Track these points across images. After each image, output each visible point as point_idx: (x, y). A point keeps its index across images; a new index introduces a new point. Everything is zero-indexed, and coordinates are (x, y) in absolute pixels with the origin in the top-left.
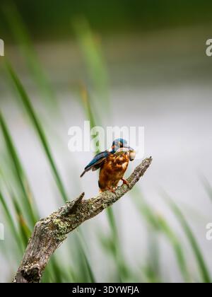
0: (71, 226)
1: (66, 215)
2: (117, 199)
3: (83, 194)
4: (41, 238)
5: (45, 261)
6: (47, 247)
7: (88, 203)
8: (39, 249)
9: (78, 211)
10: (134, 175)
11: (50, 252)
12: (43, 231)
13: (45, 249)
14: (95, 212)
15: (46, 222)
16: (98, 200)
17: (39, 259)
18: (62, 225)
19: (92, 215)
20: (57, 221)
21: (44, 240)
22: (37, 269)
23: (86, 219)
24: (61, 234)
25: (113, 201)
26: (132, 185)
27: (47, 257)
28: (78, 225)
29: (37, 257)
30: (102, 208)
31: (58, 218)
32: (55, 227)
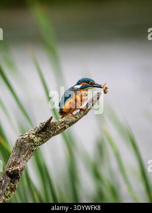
0: (43, 140)
1: (39, 132)
2: (76, 122)
3: (52, 118)
4: (21, 149)
5: (24, 165)
7: (55, 124)
8: (19, 156)
9: (48, 130)
11: (27, 159)
12: (22, 144)
13: (24, 156)
14: (60, 130)
15: (24, 137)
16: (63, 122)
18: (36, 140)
19: (58, 133)
20: (33, 136)
21: (24, 149)
22: (18, 170)
23: (53, 135)
24: (35, 146)
25: (73, 123)
26: (87, 112)
27: (25, 162)
28: (47, 140)
29: (18, 162)
30: (65, 128)
31: (33, 134)
32: (31, 141)
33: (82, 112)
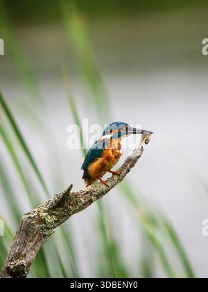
1: (54, 208)
2: (107, 192)
3: (71, 186)
4: (27, 233)
5: (32, 257)
6: (34, 242)
7: (76, 196)
8: (25, 244)
9: (66, 205)
10: (124, 166)
11: (36, 248)
12: (29, 225)
13: (31, 244)
14: (84, 205)
15: (32, 216)
16: (87, 193)
17: (25, 255)
18: (49, 219)
19: (81, 209)
20: (44, 214)
21: (31, 234)
22: (23, 265)
23: (74, 212)
24: (48, 228)
25: (103, 193)
26: (123, 177)
27: (33, 253)
28: (66, 220)
29: (23, 253)
30: (91, 201)
31: (45, 211)
32: (42, 221)
33: (116, 178)
